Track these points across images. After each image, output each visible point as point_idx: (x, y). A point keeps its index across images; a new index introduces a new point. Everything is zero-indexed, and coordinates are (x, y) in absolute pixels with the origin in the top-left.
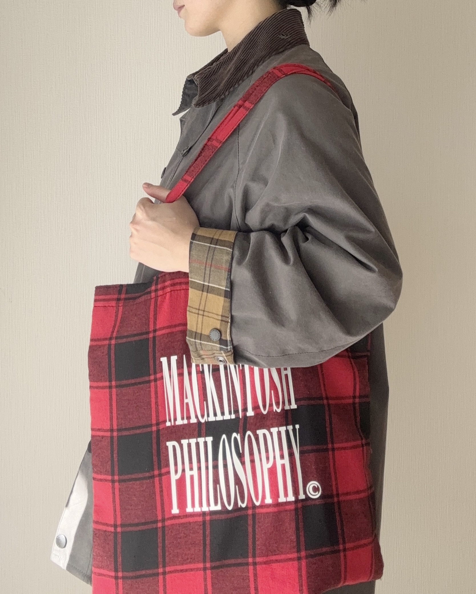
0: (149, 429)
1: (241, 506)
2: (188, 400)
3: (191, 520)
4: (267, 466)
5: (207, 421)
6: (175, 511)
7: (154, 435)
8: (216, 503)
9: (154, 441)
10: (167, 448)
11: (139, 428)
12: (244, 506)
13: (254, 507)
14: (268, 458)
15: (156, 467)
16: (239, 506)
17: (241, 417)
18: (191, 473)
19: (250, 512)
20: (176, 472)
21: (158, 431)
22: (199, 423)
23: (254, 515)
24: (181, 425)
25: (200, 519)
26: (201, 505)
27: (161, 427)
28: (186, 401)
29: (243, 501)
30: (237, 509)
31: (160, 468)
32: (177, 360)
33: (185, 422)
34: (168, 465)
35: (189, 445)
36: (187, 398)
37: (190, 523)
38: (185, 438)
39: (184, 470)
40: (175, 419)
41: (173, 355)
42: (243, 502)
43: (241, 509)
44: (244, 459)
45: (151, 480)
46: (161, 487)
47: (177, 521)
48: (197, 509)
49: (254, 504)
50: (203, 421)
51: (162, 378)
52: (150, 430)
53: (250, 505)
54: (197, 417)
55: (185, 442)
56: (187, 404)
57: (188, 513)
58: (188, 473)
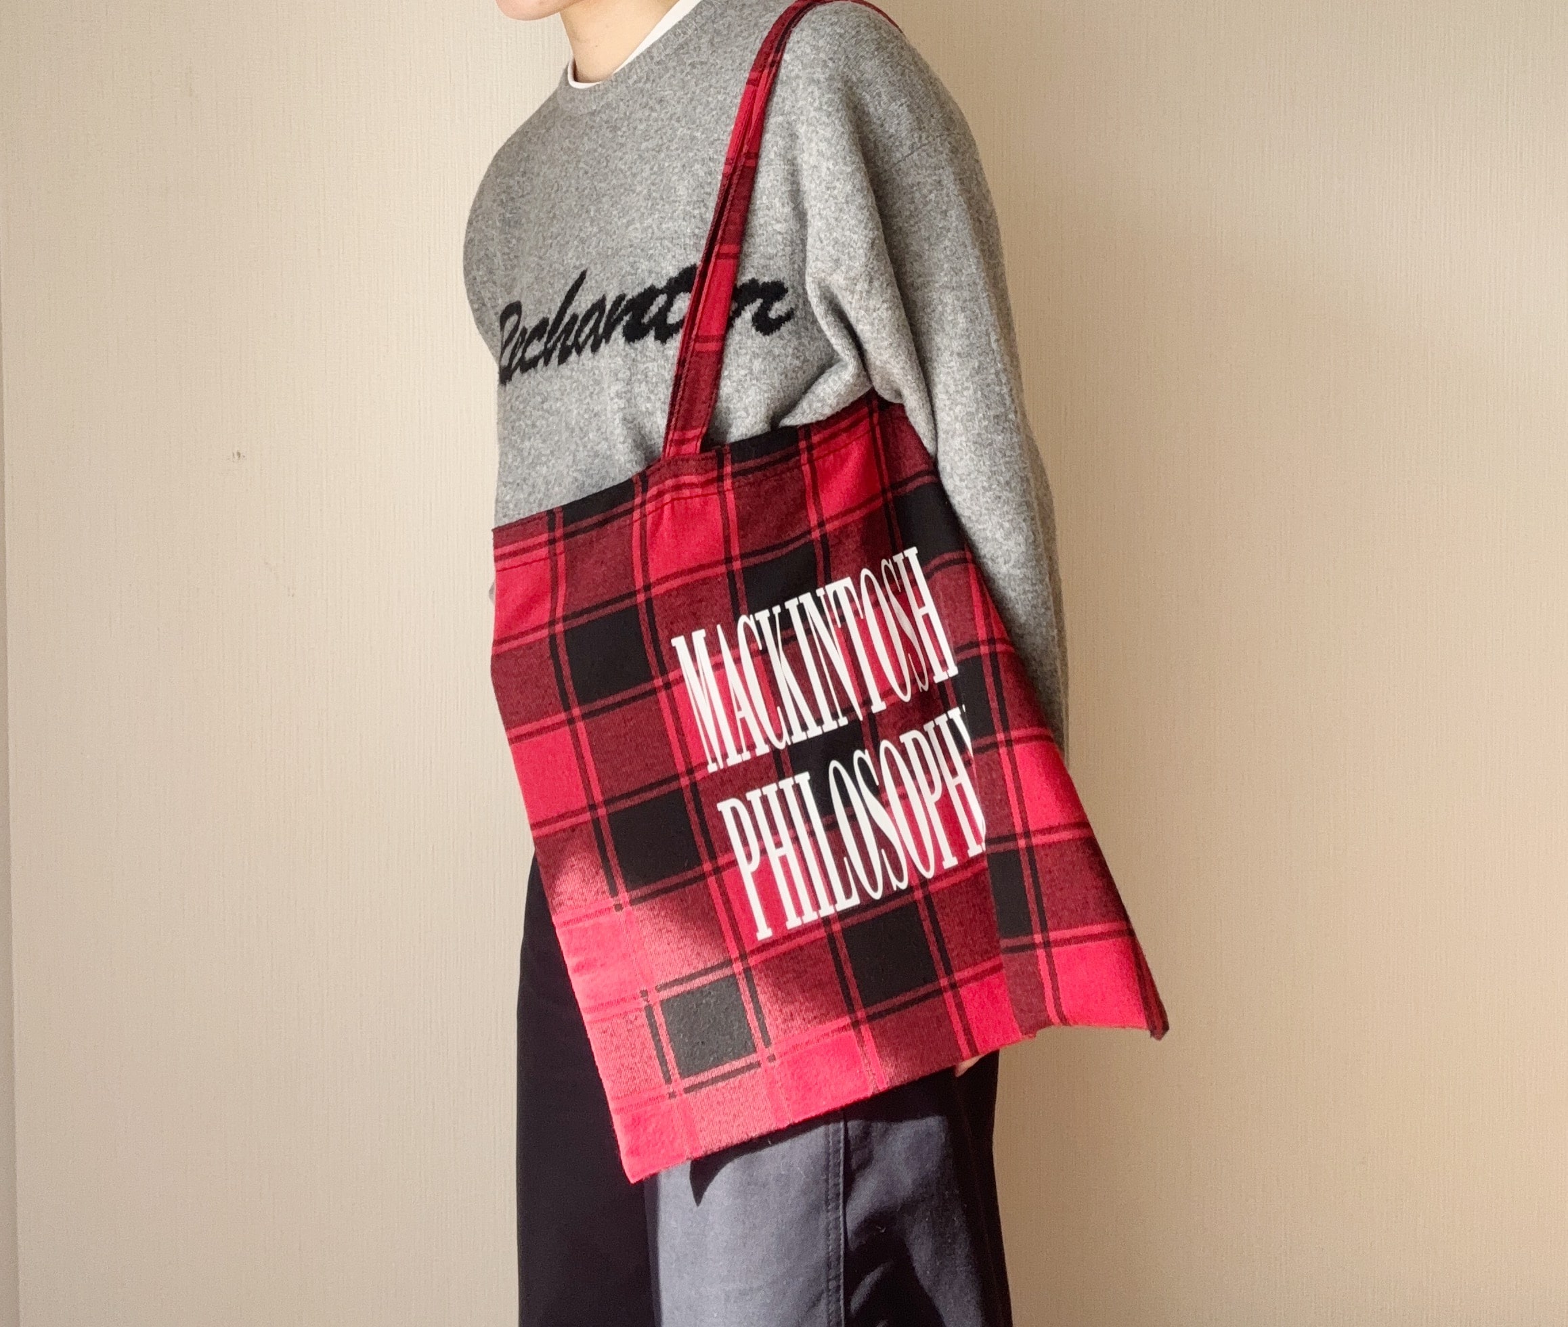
0: (674, 786)
1: (897, 887)
2: (745, 713)
3: (801, 940)
4: (932, 799)
5: (789, 744)
6: (764, 932)
7: (688, 795)
8: (848, 894)
9: (691, 807)
10: (719, 816)
11: (651, 787)
12: (903, 885)
13: (924, 882)
14: (931, 784)
15: (704, 855)
16: (895, 889)
17: (861, 718)
18: (781, 852)
19: (919, 894)
20: (749, 857)
21: (694, 785)
22: (775, 751)
23: (928, 898)
24: (739, 765)
25: (821, 933)
26: (816, 906)
27: (698, 775)
28: (739, 715)
29: (899, 876)
30: (891, 895)
31: (713, 857)
32: (706, 639)
33: (747, 756)
34: (729, 848)
35: (765, 800)
36: (739, 709)
37: (801, 948)
38: (753, 788)
39: (763, 851)
40: (725, 756)
41: (695, 630)
42: (900, 879)
43: (900, 892)
44: (886, 796)
45: (701, 884)
46: (724, 894)
47: (772, 952)
48: (810, 916)
49: (924, 877)
50: (781, 746)
51: (681, 679)
52: (676, 787)
53: (916, 882)
54: (767, 741)
55: (754, 796)
56: (743, 721)
57: (791, 930)
58: (774, 855)
